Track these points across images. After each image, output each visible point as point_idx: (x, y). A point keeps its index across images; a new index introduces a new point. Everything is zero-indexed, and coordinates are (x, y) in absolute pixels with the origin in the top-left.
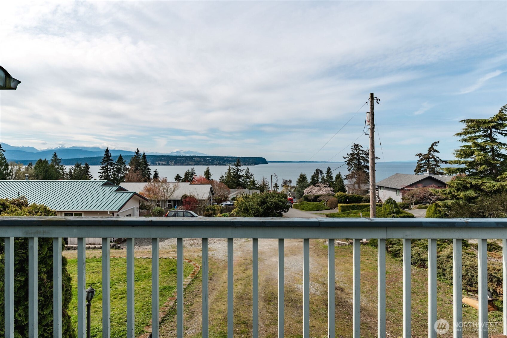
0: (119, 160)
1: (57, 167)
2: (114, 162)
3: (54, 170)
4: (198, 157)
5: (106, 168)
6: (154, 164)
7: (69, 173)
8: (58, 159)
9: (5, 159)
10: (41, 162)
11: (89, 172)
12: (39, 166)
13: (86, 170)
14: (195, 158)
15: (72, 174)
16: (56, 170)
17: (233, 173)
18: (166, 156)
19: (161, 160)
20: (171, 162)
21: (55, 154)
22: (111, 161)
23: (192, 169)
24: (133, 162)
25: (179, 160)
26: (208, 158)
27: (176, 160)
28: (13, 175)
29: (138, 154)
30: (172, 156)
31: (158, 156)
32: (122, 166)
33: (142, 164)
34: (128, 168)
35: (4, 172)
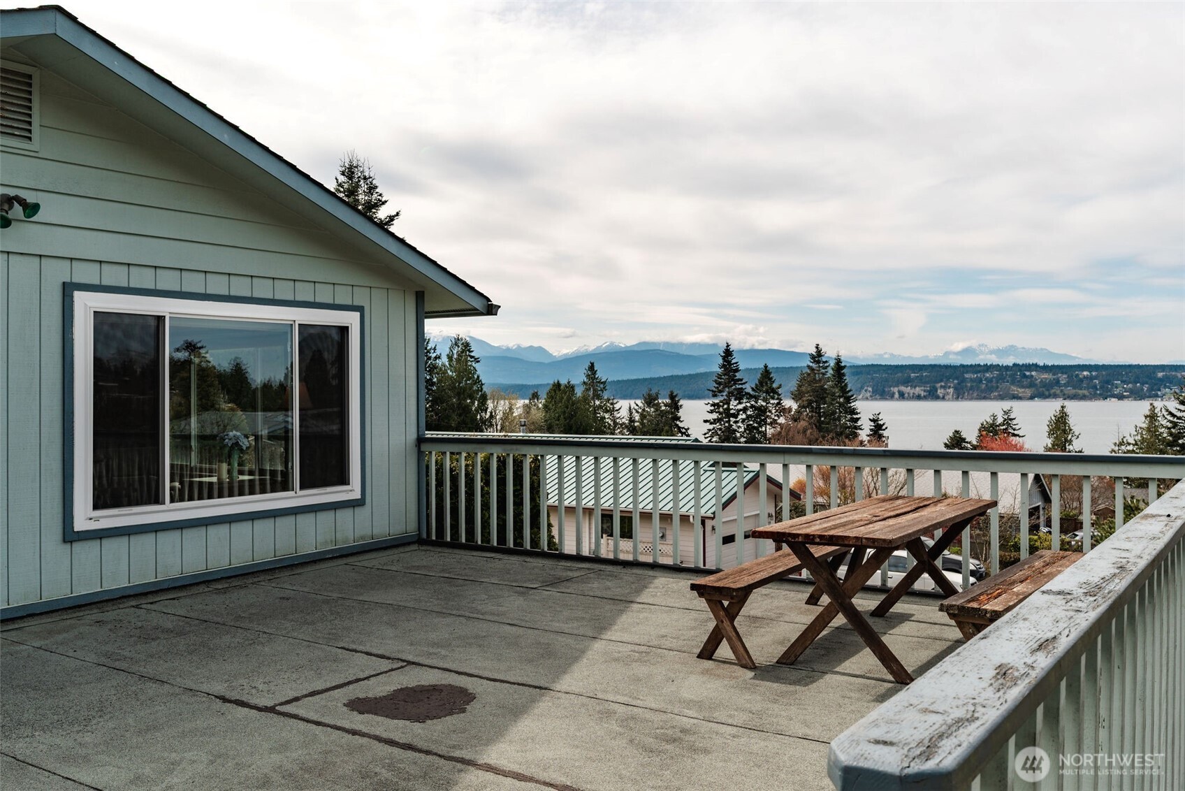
0: (761, 383)
1: (597, 403)
2: (749, 390)
3: (590, 412)
4: (1046, 368)
5: (725, 406)
6: (882, 393)
7: (627, 422)
8: (599, 382)
9: (479, 382)
10: (560, 390)
11: (678, 419)
12: (555, 401)
13: (672, 413)
14: (1033, 373)
15: (636, 424)
16: (595, 413)
17: (1169, 428)
18: (924, 365)
19: (907, 382)
20: (941, 387)
21: (592, 367)
22: (737, 386)
23: (1006, 413)
24: (803, 389)
25: (972, 380)
26: (1085, 373)
27: (962, 382)
28: (497, 425)
29: (818, 362)
30: (947, 367)
31: (897, 367)
32: (772, 401)
33: (833, 394)
34: (790, 409)
35: (478, 417)
